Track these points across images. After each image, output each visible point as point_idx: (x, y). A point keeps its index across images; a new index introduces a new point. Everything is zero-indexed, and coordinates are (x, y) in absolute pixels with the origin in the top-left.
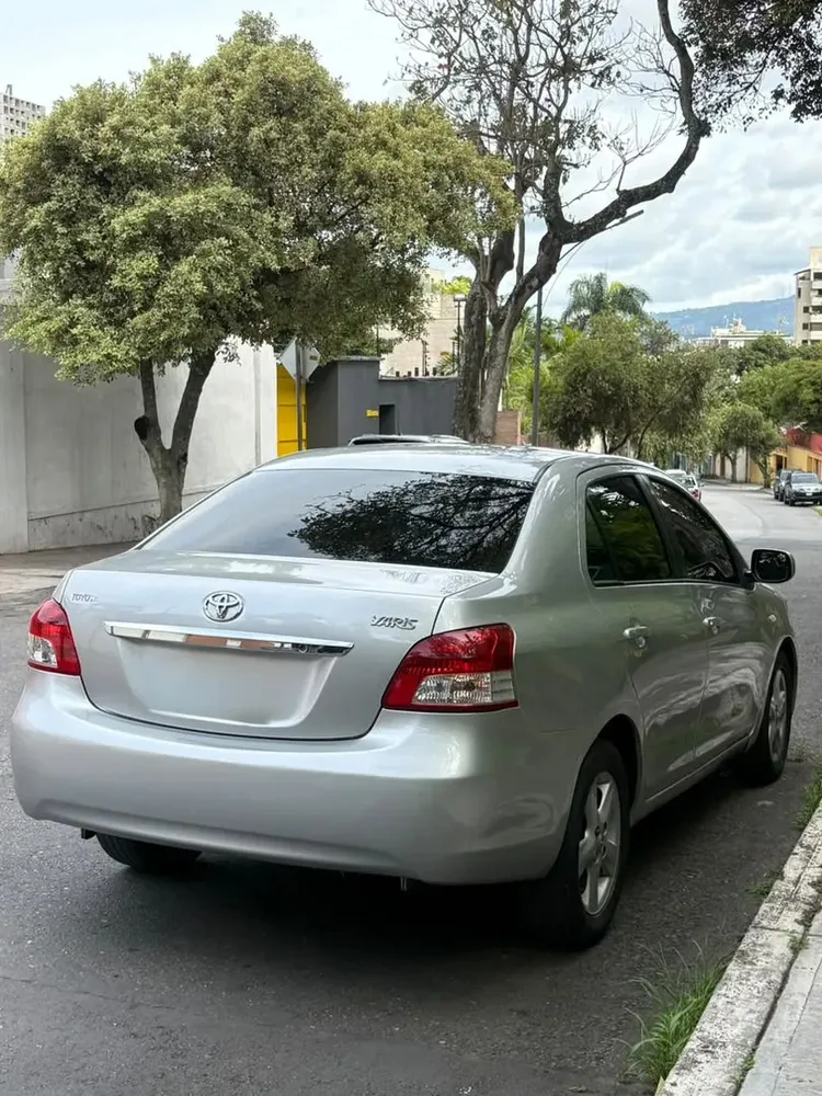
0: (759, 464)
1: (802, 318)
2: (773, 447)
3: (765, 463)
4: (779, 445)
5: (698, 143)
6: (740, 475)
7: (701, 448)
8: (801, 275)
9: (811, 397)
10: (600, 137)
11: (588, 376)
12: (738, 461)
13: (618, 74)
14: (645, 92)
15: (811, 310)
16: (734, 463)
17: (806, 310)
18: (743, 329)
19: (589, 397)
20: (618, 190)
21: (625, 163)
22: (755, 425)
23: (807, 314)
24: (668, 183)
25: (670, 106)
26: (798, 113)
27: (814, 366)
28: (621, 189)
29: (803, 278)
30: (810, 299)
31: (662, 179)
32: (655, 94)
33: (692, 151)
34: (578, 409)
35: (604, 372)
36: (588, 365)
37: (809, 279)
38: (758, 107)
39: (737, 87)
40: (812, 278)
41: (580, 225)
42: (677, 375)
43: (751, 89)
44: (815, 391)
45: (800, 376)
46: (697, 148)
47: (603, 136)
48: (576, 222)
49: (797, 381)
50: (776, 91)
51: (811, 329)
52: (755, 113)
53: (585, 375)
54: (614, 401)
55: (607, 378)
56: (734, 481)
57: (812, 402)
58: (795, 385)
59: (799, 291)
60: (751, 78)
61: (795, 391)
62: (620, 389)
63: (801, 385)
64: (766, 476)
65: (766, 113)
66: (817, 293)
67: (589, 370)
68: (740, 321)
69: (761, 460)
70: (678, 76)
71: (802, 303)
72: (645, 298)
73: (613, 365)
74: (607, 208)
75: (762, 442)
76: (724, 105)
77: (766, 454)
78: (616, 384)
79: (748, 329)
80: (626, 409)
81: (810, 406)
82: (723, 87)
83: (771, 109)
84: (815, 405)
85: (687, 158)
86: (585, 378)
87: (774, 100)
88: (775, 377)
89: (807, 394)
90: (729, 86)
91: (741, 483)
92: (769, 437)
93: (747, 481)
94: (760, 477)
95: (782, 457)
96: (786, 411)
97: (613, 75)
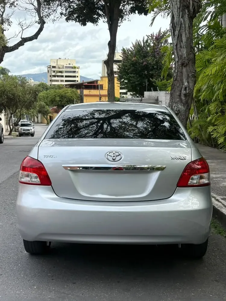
0: (45, 118)
1: (49, 78)
2: (49, 113)
3: (47, 117)
4: (50, 113)
5: (43, 25)
6: (40, 121)
7: (33, 113)
8: (48, 67)
9: (59, 99)
10: (11, 22)
11: (5, 92)
12: (39, 117)
13: (17, 4)
14: (27, 10)
15: (52, 76)
16: (37, 118)
17: (50, 76)
18: (33, 81)
19: (6, 98)
20: (21, 37)
21: (23, 30)
22: (44, 107)
23: (51, 77)
24: (35, 36)
25: (34, 15)
26: (67, 19)
27: (59, 91)
28: (22, 37)
29: (49, 67)
30: (51, 73)
31: (34, 35)
32: (30, 11)
33: (42, 28)
34: (3, 102)
35: (9, 91)
36: (5, 89)
37: (51, 68)
38: (56, 17)
39: (51, 11)
40: (52, 68)
41: (11, 47)
42: (30, 93)
43: (55, 12)
44: (60, 98)
45: (55, 94)
46: (43, 27)
47: (12, 22)
48: (9, 46)
49: (55, 95)
50: (61, 13)
51: (52, 82)
52: (55, 18)
53: (4, 92)
54: (13, 100)
55: (11, 93)
56: (38, 123)
57: (59, 101)
58: (54, 96)
59: (48, 71)
60: (55, 9)
61: (54, 98)
62: (15, 96)
63: (56, 96)
64: (47, 121)
65: (58, 19)
66: (53, 72)
67: (5, 91)
68: (32, 79)
69: (46, 117)
70: (36, 6)
71: (49, 74)
72: (9, 71)
73: (12, 89)
74: (18, 43)
75: (46, 112)
76: (48, 15)
77: (47, 115)
78: (14, 95)
79: (34, 81)
80: (17, 102)
81: (59, 102)
82: (46, 10)
83: (60, 18)
84: (60, 102)
85: (41, 30)
86: (4, 93)
87: (61, 15)
88: (47, 94)
89: (58, 99)
90: (48, 10)
91: (40, 123)
92: (48, 110)
93: (41, 123)
94: (46, 121)
95: (51, 116)
96: (52, 103)
97: (15, 4)
